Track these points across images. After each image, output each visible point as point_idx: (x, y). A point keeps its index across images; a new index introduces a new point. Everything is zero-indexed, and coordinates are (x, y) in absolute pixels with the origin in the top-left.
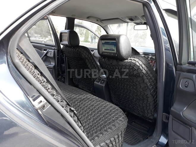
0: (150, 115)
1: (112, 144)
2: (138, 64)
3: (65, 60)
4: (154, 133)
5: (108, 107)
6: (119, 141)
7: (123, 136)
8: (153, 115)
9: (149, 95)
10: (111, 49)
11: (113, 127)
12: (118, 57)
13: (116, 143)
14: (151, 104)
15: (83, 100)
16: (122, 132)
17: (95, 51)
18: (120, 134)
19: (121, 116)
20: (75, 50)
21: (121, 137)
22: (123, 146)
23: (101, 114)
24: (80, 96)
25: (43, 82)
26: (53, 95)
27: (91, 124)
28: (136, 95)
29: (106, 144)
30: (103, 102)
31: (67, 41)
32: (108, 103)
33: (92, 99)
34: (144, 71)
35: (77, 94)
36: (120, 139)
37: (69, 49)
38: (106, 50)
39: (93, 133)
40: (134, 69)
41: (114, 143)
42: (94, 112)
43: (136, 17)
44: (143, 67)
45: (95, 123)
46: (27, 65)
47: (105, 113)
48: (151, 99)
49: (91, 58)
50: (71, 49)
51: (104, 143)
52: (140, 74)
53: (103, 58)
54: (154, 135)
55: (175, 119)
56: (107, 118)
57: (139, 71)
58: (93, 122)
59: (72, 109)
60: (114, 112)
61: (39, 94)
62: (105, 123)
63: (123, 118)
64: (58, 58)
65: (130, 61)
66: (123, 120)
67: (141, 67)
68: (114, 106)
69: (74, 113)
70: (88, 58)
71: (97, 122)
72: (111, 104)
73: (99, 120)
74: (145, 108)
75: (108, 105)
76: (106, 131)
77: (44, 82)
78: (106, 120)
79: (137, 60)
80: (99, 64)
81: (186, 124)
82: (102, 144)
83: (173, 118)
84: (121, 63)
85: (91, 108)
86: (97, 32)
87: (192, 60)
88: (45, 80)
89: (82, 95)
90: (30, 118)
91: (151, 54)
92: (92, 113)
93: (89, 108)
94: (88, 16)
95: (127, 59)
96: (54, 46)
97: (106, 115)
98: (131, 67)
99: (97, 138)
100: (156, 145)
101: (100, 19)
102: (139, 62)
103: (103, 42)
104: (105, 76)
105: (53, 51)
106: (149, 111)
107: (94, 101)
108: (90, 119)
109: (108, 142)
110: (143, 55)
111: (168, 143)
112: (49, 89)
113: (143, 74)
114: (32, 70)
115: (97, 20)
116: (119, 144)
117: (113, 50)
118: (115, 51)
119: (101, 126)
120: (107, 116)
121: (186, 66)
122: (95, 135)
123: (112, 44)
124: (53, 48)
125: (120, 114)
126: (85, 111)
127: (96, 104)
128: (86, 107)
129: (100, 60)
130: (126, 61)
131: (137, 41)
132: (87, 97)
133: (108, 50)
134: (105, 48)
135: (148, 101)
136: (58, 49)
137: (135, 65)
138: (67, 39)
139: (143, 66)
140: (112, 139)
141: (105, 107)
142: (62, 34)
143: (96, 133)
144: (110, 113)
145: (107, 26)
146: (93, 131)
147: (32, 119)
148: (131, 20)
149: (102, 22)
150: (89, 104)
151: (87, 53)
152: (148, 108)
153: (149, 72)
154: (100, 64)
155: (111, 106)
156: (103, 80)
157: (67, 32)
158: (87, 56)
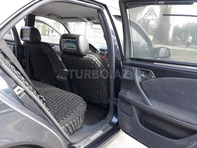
0: (105, 101)
1: (74, 124)
2: (95, 60)
3: (25, 56)
4: (108, 115)
5: (70, 96)
6: (80, 122)
7: (83, 117)
8: (107, 101)
9: (104, 85)
10: (72, 46)
11: (75, 111)
12: (78, 54)
13: (77, 124)
14: (106, 92)
15: (47, 92)
16: (82, 114)
17: (55, 46)
18: (80, 116)
19: (81, 102)
20: (37, 46)
21: (81, 118)
22: (83, 126)
23: (64, 103)
24: (44, 89)
25: (17, 75)
26: (26, 86)
27: (56, 111)
28: (93, 86)
29: (70, 124)
30: (65, 93)
31: (29, 37)
32: (70, 93)
33: (55, 91)
34: (99, 65)
35: (41, 87)
36: (81, 120)
37: (31, 45)
38: (67, 47)
39: (58, 118)
40: (91, 64)
41: (76, 124)
42: (58, 101)
43: (93, 18)
44: (98, 63)
45: (60, 110)
46: (5, 61)
47: (68, 101)
48: (105, 88)
49: (53, 54)
50: (33, 45)
51: (68, 124)
52: (96, 68)
53: (65, 54)
54: (108, 116)
55: (122, 101)
56: (69, 105)
57: (95, 65)
58: (57, 109)
59: (42, 97)
60: (75, 100)
61: (16, 85)
62: (68, 109)
63: (83, 104)
64: (18, 53)
65: (88, 57)
66: (83, 105)
67: (96, 62)
68: (75, 95)
69: (43, 101)
70: (50, 54)
71: (61, 109)
72: (73, 94)
73: (63, 107)
74: (101, 96)
75: (70, 95)
76: (69, 114)
77: (19, 75)
78: (69, 106)
79: (93, 56)
80: (60, 59)
81: (129, 104)
82: (66, 125)
83: (121, 100)
84: (81, 59)
85: (55, 98)
86: (55, 25)
87: (133, 56)
88: (20, 74)
89: (46, 87)
90: (14, 101)
91: (106, 51)
92: (56, 102)
93: (53, 99)
94: (48, 14)
95: (86, 56)
96: (13, 42)
97: (68, 103)
98: (89, 62)
99: (62, 120)
100: (109, 124)
101: (60, 17)
102: (95, 58)
103: (65, 40)
104: (66, 70)
105: (12, 46)
106: (104, 98)
107: (57, 92)
108: (55, 108)
109: (71, 123)
110: (100, 51)
111: (118, 121)
112: (23, 80)
113: (98, 68)
114: (9, 66)
115: (57, 18)
116: (80, 125)
117: (73, 48)
118: (75, 49)
119: (65, 111)
120: (70, 103)
121: (129, 61)
122: (60, 118)
123: (72, 42)
124: (13, 43)
125: (81, 101)
126: (50, 101)
127: (60, 95)
128: (51, 98)
129: (62, 56)
130: (85, 57)
131: (96, 36)
132: (51, 89)
133: (69, 47)
134: (67, 46)
135: (103, 90)
136: (18, 44)
137: (92, 60)
138: (29, 36)
139: (99, 61)
140: (74, 120)
141: (67, 96)
142: (23, 31)
143: (61, 117)
144: (72, 101)
145: (67, 23)
146: (58, 116)
147: (15, 102)
148: (89, 19)
149: (62, 19)
150: (53, 95)
151: (49, 49)
152: (103, 95)
153: (103, 66)
154: (62, 59)
155: (73, 96)
156: (65, 74)
157: (28, 28)
158: (48, 52)
